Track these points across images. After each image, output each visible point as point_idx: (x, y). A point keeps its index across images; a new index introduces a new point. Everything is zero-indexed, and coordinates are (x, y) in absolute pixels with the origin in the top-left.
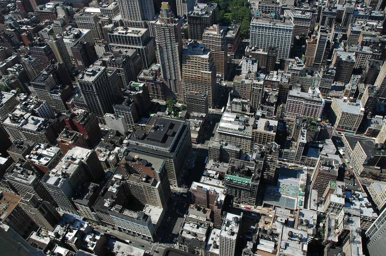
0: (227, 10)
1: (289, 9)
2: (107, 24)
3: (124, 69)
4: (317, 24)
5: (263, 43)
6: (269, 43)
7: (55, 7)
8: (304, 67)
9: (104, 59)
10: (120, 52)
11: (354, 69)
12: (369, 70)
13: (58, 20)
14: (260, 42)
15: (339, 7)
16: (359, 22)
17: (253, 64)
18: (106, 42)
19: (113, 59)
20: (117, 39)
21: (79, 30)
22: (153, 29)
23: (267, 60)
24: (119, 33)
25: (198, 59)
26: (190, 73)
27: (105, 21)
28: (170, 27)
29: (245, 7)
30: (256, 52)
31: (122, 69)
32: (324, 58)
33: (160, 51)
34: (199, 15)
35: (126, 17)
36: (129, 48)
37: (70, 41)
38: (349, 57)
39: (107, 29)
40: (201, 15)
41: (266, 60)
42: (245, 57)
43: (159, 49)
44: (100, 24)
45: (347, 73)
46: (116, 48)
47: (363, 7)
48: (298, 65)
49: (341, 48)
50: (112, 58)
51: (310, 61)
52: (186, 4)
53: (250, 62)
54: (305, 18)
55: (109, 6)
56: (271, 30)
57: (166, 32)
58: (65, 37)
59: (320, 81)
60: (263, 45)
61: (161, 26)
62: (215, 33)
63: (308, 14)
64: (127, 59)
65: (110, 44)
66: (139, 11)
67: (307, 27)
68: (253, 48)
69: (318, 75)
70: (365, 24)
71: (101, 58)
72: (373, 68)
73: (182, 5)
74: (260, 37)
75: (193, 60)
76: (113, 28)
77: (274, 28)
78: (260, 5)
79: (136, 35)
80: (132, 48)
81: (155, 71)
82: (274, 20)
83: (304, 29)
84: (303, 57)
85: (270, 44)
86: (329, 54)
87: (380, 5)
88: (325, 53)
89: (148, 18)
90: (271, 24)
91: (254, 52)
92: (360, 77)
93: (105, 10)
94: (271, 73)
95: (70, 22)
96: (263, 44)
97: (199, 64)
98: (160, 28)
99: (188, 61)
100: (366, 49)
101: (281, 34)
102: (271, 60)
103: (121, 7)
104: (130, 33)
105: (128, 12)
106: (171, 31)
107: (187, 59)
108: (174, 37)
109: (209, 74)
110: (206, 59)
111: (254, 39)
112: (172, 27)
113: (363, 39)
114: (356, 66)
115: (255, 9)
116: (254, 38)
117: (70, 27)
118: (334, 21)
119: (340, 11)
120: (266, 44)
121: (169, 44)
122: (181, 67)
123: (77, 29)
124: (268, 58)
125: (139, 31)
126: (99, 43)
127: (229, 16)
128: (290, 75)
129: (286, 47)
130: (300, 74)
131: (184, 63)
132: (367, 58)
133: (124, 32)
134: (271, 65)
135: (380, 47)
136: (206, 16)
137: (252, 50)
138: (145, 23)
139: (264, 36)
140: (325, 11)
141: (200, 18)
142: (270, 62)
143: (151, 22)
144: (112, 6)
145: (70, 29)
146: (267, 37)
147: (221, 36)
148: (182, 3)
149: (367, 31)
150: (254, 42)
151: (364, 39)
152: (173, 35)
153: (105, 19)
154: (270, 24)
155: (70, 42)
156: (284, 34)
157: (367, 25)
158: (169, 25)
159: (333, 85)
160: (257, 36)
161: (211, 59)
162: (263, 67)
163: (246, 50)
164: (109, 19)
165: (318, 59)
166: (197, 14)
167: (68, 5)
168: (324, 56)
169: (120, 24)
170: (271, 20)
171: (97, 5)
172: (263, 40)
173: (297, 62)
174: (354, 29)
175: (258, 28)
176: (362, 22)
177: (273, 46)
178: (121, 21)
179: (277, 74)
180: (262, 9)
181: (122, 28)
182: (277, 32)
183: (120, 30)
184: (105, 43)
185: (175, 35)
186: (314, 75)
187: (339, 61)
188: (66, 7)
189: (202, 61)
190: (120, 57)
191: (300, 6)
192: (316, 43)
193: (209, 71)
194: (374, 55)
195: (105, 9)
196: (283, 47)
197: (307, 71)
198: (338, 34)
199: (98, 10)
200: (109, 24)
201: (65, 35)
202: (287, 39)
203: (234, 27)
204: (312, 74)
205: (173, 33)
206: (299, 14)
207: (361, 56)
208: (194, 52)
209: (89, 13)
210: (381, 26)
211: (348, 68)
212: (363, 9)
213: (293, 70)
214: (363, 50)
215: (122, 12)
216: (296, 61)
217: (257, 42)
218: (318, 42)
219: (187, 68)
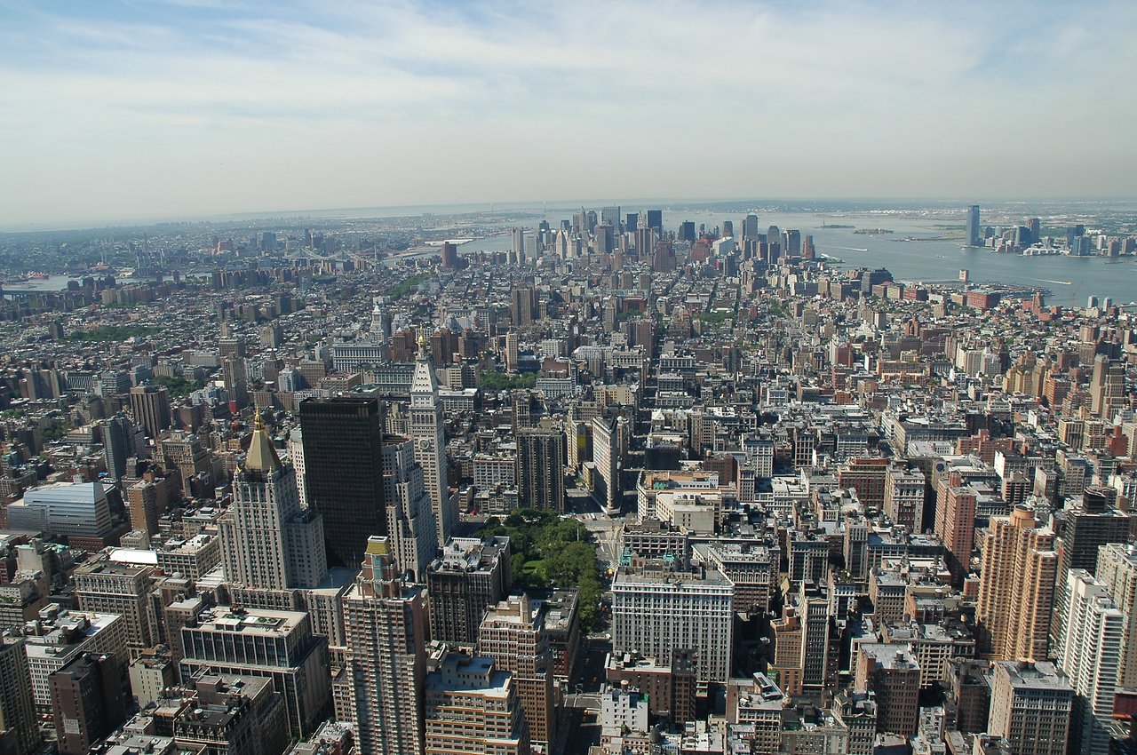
0: (530, 552)
1: (706, 542)
2: (180, 598)
3: (231, 744)
4: (783, 574)
5: (652, 639)
6: (668, 640)
7: (11, 547)
8: (785, 700)
9: (161, 711)
10: (221, 687)
11: (922, 692)
12: (962, 688)
13: (16, 586)
14: (642, 639)
15: (831, 529)
16: (890, 562)
17: (633, 705)
18: (169, 654)
19: (196, 711)
20: (208, 645)
21: (84, 617)
22: (319, 612)
23: (674, 691)
24: (219, 626)
25: (475, 702)
26: (450, 747)
27: (176, 588)
28: (392, 607)
29: (579, 544)
30: (638, 669)
31: (226, 743)
32: (829, 669)
33: (356, 680)
34: (461, 570)
35: (239, 577)
36: (246, 673)
37: (47, 652)
38: (901, 659)
39: (177, 613)
40: (468, 571)
41: (669, 690)
42: (609, 687)
43: (354, 676)
44: (156, 599)
45: (904, 704)
46: (207, 673)
47: (887, 526)
48: (766, 696)
49: (870, 636)
50: (194, 706)
51: (791, 679)
52: (414, 540)
53: (625, 699)
54: (755, 561)
55: (184, 544)
56: (672, 600)
57: (380, 624)
58: (31, 638)
59: (845, 740)
60: (652, 648)
61: (365, 604)
62: (517, 620)
63: (759, 551)
64: (242, 711)
65: (184, 661)
66: (281, 561)
67: (762, 585)
68: (627, 658)
69: (835, 720)
70: (907, 568)
71: (151, 705)
72: (971, 682)
73: (402, 544)
74: (642, 623)
75: (461, 704)
76: (198, 610)
77: (679, 595)
78: (628, 534)
79: (271, 633)
80: (256, 673)
81: (335, 745)
82: (676, 574)
83: (755, 592)
84: (771, 671)
85: (671, 643)
86: (842, 656)
87: (921, 519)
88: (829, 654)
89: (307, 579)
90: (671, 586)
91: (631, 669)
92: (941, 711)
93: (173, 557)
94: (688, 729)
95: (57, 592)
96: (652, 642)
97: (480, 717)
98: (360, 611)
99: (445, 711)
100: (932, 632)
101: (700, 610)
102: (683, 688)
103: (227, 549)
104: (254, 625)
105: (248, 564)
106: (394, 619)
107: (440, 703)
108: (402, 636)
109: (510, 747)
110: (500, 701)
111: (624, 632)
112: (399, 608)
113: (917, 606)
114: (923, 683)
115: (606, 546)
116: (624, 627)
117: (55, 606)
118: (825, 563)
119: (832, 537)
120: (661, 643)
121: (386, 661)
122: (422, 731)
123: (79, 614)
124: (674, 685)
125: (282, 621)
126: (143, 656)
127: (538, 568)
128: (751, 729)
129: (719, 647)
130: (785, 724)
131: (430, 717)
132: (942, 656)
133: (235, 622)
134: (685, 702)
135: (965, 622)
136: (482, 572)
137: (626, 665)
138: (298, 596)
139: (652, 621)
140: (797, 540)
141: (466, 577)
142: (683, 693)
143: (316, 592)
144: (194, 546)
145: (53, 615)
146: (662, 622)
147: (535, 627)
148: (401, 538)
149: (917, 584)
150: (624, 638)
151: (920, 606)
152: (399, 631)
153: (174, 584)
154: (667, 586)
155: (48, 656)
156: (710, 610)
157: (911, 570)
158: (388, 601)
159: (877, 744)
160: (633, 622)
161: (513, 701)
162: (663, 712)
163: (606, 666)
164: (187, 585)
165: (812, 671)
166: (455, 567)
167: (55, 540)
168: (829, 660)
169: (220, 598)
170: (668, 574)
171: (144, 543)
172: (652, 632)
173: (763, 686)
174: (885, 581)
175: (633, 599)
176: (898, 562)
177: (680, 647)
178: (222, 589)
179: (708, 730)
180: (635, 545)
181: (227, 610)
182: (688, 607)
183: (222, 617)
184: (164, 658)
185: (406, 631)
186: (823, 722)
187: (877, 675)
188: (48, 547)
189: (488, 708)
190: (218, 702)
191: (730, 531)
192: (799, 628)
193: (512, 738)
194: (957, 646)
195: (173, 552)
196: (710, 648)
197: (800, 711)
198: (847, 598)
199: (149, 557)
200: (187, 598)
201: (33, 633)
202: (720, 623)
203: (560, 600)
204: (816, 718)
205: (401, 625)
206: (735, 554)
207: (927, 651)
208: (461, 679)
209: (123, 566)
210: (944, 570)
211: (905, 691)
212: (889, 530)
213: (754, 711)
214: (927, 634)
215: (229, 563)
216: (759, 685)
217: (633, 639)
218: (804, 625)
219: (440, 731)
